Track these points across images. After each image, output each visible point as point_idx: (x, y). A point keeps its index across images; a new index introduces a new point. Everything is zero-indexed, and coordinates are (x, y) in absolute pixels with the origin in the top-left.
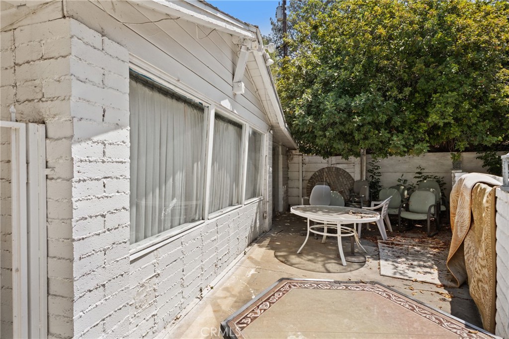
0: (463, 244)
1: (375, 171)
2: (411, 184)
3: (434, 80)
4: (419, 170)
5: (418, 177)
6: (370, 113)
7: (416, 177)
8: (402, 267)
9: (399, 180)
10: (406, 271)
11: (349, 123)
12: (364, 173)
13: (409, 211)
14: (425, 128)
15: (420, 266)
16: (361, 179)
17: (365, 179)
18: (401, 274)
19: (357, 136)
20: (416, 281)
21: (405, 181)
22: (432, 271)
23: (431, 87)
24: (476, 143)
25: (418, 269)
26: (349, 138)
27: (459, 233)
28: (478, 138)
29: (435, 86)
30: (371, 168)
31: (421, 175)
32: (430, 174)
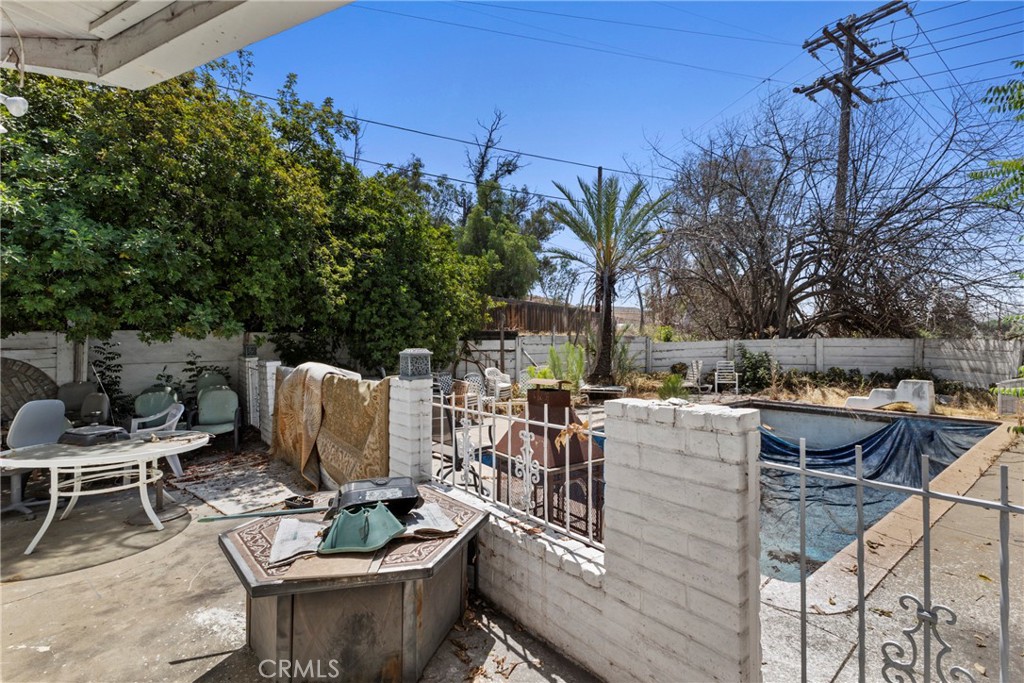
0: (315, 446)
1: (108, 362)
2: (177, 381)
3: (251, 237)
4: (191, 359)
5: (191, 370)
6: (152, 265)
7: (186, 370)
8: (245, 498)
9: (160, 377)
10: (254, 500)
11: (113, 276)
12: (84, 368)
13: (199, 424)
14: (232, 300)
15: (263, 489)
16: (74, 381)
17: (85, 379)
18: (252, 505)
19: (120, 300)
20: (276, 505)
21: (169, 377)
22: (280, 489)
23: (246, 245)
24: (284, 324)
25: (265, 493)
26: (100, 301)
27: (310, 433)
28: (286, 318)
29: (251, 245)
30: (101, 357)
31: (194, 367)
32: (208, 365)
